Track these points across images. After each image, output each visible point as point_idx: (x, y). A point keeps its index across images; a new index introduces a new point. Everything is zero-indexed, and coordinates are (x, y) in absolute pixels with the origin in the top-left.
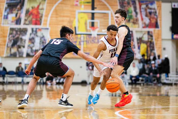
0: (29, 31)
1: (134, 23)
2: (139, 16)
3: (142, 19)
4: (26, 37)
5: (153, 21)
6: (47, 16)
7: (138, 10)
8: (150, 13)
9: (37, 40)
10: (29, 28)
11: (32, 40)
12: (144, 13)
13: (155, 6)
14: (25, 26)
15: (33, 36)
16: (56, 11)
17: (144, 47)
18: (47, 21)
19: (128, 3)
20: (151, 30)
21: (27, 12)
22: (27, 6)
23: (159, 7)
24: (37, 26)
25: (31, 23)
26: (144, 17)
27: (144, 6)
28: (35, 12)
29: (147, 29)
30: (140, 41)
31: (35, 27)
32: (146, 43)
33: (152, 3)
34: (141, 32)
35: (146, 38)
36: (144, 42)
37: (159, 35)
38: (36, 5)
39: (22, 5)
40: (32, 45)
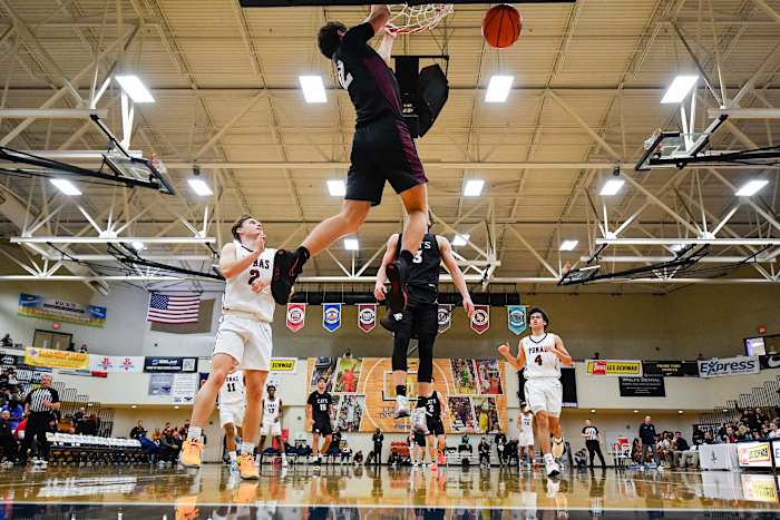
0: (342, 399)
1: (471, 388)
2: (476, 378)
3: (481, 382)
4: (338, 407)
5: (496, 385)
6: (363, 381)
7: (475, 372)
8: (491, 375)
9: (351, 410)
10: (342, 395)
11: (344, 410)
12: (482, 375)
13: (497, 366)
14: (337, 394)
15: (345, 404)
16: (373, 374)
17: (483, 417)
18: (362, 386)
19: (463, 363)
20: (493, 396)
21: (340, 375)
22: (339, 369)
23: (503, 367)
24: (351, 394)
25: (343, 389)
26: (483, 380)
27: (482, 366)
28: (348, 375)
29: (488, 395)
30: (479, 409)
31: (348, 394)
32: (486, 412)
33: (493, 362)
34: (480, 398)
35: (486, 406)
36: (484, 412)
37: (503, 402)
38: (349, 367)
39: (334, 368)
40: (344, 416)
